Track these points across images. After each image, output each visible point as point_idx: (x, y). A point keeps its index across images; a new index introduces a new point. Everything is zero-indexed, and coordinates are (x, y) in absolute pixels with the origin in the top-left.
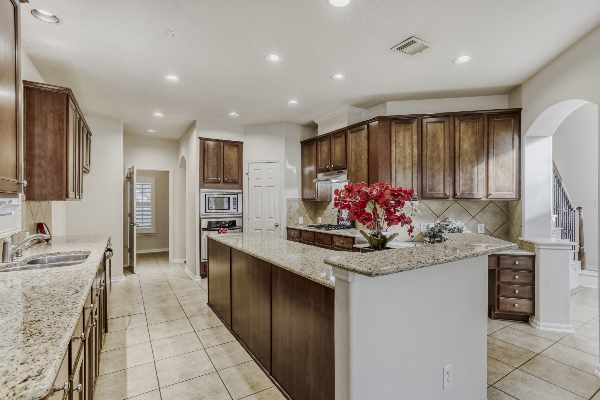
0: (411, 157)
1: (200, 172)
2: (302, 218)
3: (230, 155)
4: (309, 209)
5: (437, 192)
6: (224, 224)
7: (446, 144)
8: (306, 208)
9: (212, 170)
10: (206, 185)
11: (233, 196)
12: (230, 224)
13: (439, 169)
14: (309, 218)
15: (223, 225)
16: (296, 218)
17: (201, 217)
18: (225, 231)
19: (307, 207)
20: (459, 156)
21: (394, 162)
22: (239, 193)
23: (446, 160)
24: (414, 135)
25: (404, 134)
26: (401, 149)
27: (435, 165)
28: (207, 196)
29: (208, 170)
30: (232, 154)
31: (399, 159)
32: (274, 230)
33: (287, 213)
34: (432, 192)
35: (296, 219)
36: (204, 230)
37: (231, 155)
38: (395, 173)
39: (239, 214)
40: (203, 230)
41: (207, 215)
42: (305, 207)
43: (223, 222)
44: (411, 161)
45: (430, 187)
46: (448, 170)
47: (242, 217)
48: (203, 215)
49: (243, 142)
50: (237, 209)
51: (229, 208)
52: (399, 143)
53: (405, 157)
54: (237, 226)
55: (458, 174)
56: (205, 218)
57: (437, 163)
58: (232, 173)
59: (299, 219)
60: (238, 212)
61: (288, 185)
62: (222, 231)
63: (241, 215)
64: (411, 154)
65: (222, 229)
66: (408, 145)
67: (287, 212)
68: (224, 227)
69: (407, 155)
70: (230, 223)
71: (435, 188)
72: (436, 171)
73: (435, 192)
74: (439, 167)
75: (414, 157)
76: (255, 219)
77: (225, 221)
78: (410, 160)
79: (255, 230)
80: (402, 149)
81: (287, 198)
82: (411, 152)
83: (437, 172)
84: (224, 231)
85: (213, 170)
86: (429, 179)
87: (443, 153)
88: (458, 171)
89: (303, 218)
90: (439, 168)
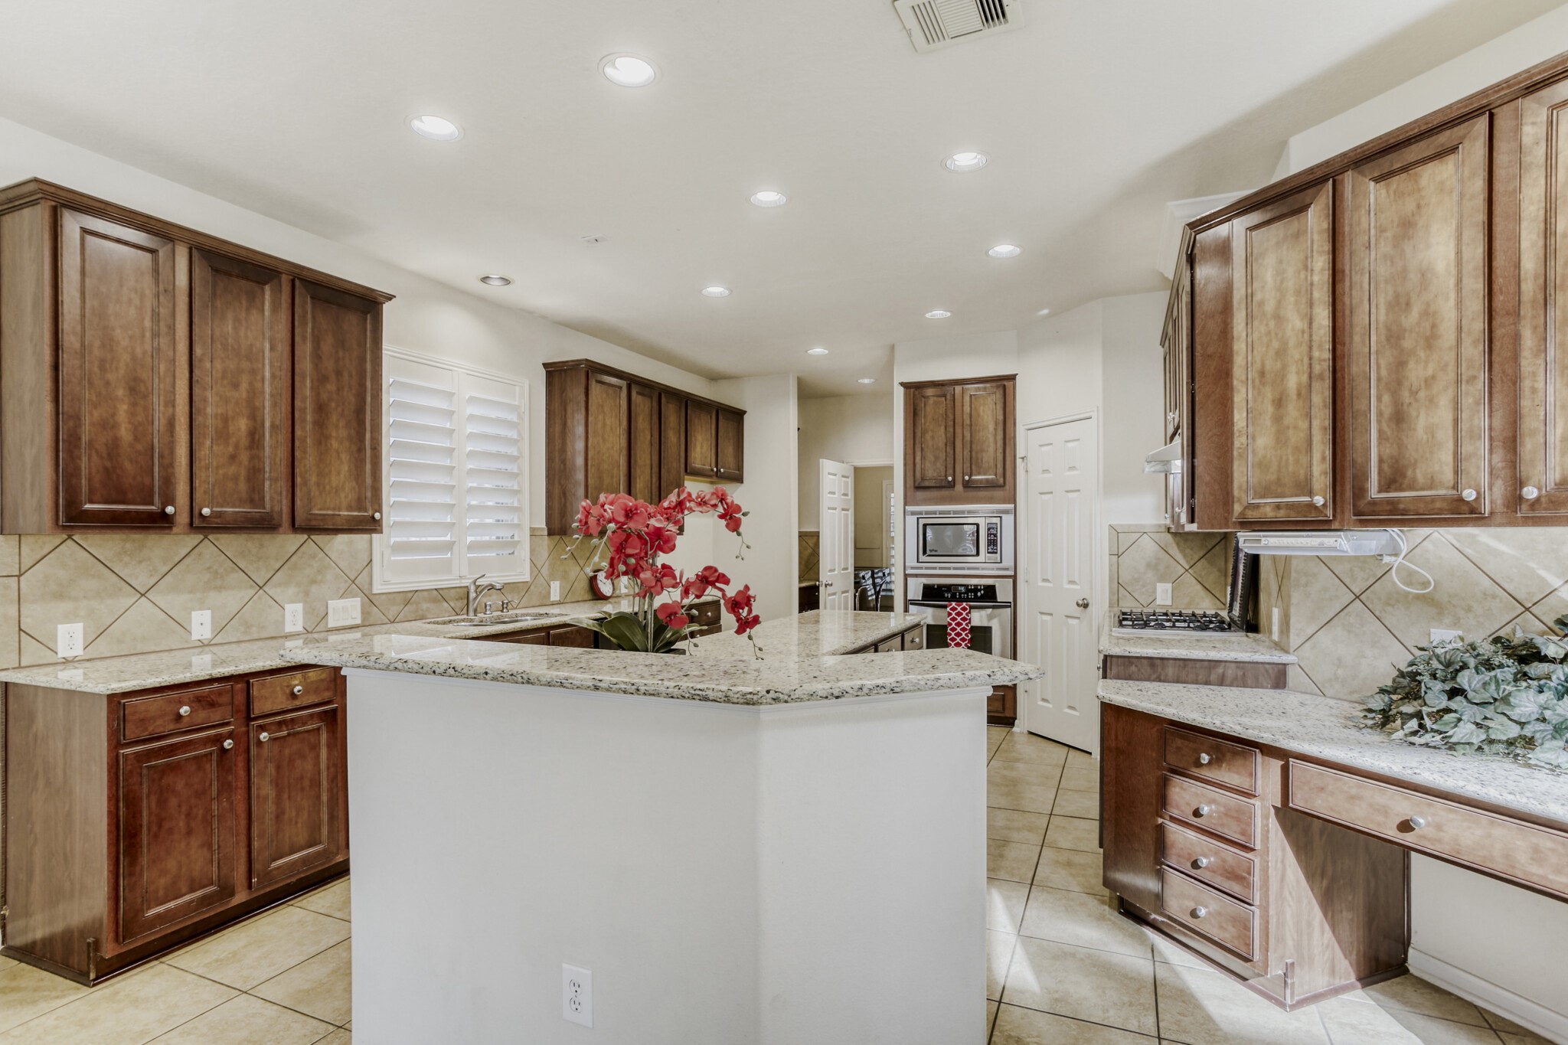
0: (1305, 348)
1: (905, 465)
2: (1169, 586)
3: (979, 415)
4: (1196, 558)
5: (1423, 489)
6: (964, 593)
7: (1466, 255)
8: (1185, 556)
9: (932, 459)
10: (920, 494)
11: (989, 520)
12: (979, 594)
13: (1429, 382)
14: (1199, 587)
15: (960, 594)
16: (1144, 586)
17: (909, 571)
18: (962, 609)
19: (1188, 551)
20: (1541, 297)
21: (1242, 382)
22: (1007, 512)
23: (1465, 329)
24: (1318, 252)
25: (1281, 262)
26: (1267, 325)
27: (1411, 365)
28: (922, 522)
29: (923, 458)
30: (984, 411)
31: (1263, 365)
32: (1078, 618)
33: (1110, 571)
34: (1396, 490)
35: (1144, 590)
36: (914, 603)
37: (982, 414)
38: (1245, 424)
39: (1007, 569)
40: (911, 604)
41: (921, 568)
42: (1182, 551)
43: (963, 589)
44: (1306, 367)
45: (1385, 467)
46: (1475, 377)
47: (1014, 578)
48: (912, 568)
49: (1016, 375)
50: (998, 555)
51: (978, 554)
52: (1261, 304)
53: (1281, 353)
54: (999, 600)
55: (1534, 390)
56: (916, 576)
57: (1422, 354)
58: (984, 460)
59: (1155, 589)
60: (1001, 562)
61: (1113, 484)
62: (954, 609)
63: (1012, 573)
64: (1306, 336)
65: (954, 604)
66: (1297, 303)
67: (1111, 565)
68: (960, 601)
69: (1292, 343)
70: (980, 590)
71: (1409, 473)
72: (1414, 393)
73: (1411, 488)
74: (1430, 372)
75: (1315, 345)
76: (1041, 584)
77: (966, 586)
78: (1302, 360)
79: (1041, 613)
80: (1272, 324)
81: (1112, 523)
82: (1306, 326)
83: (1422, 394)
84: (959, 609)
85: (937, 458)
86: (1380, 431)
87: (1452, 302)
88: (1534, 374)
89: (1173, 589)
90: (1433, 377)
